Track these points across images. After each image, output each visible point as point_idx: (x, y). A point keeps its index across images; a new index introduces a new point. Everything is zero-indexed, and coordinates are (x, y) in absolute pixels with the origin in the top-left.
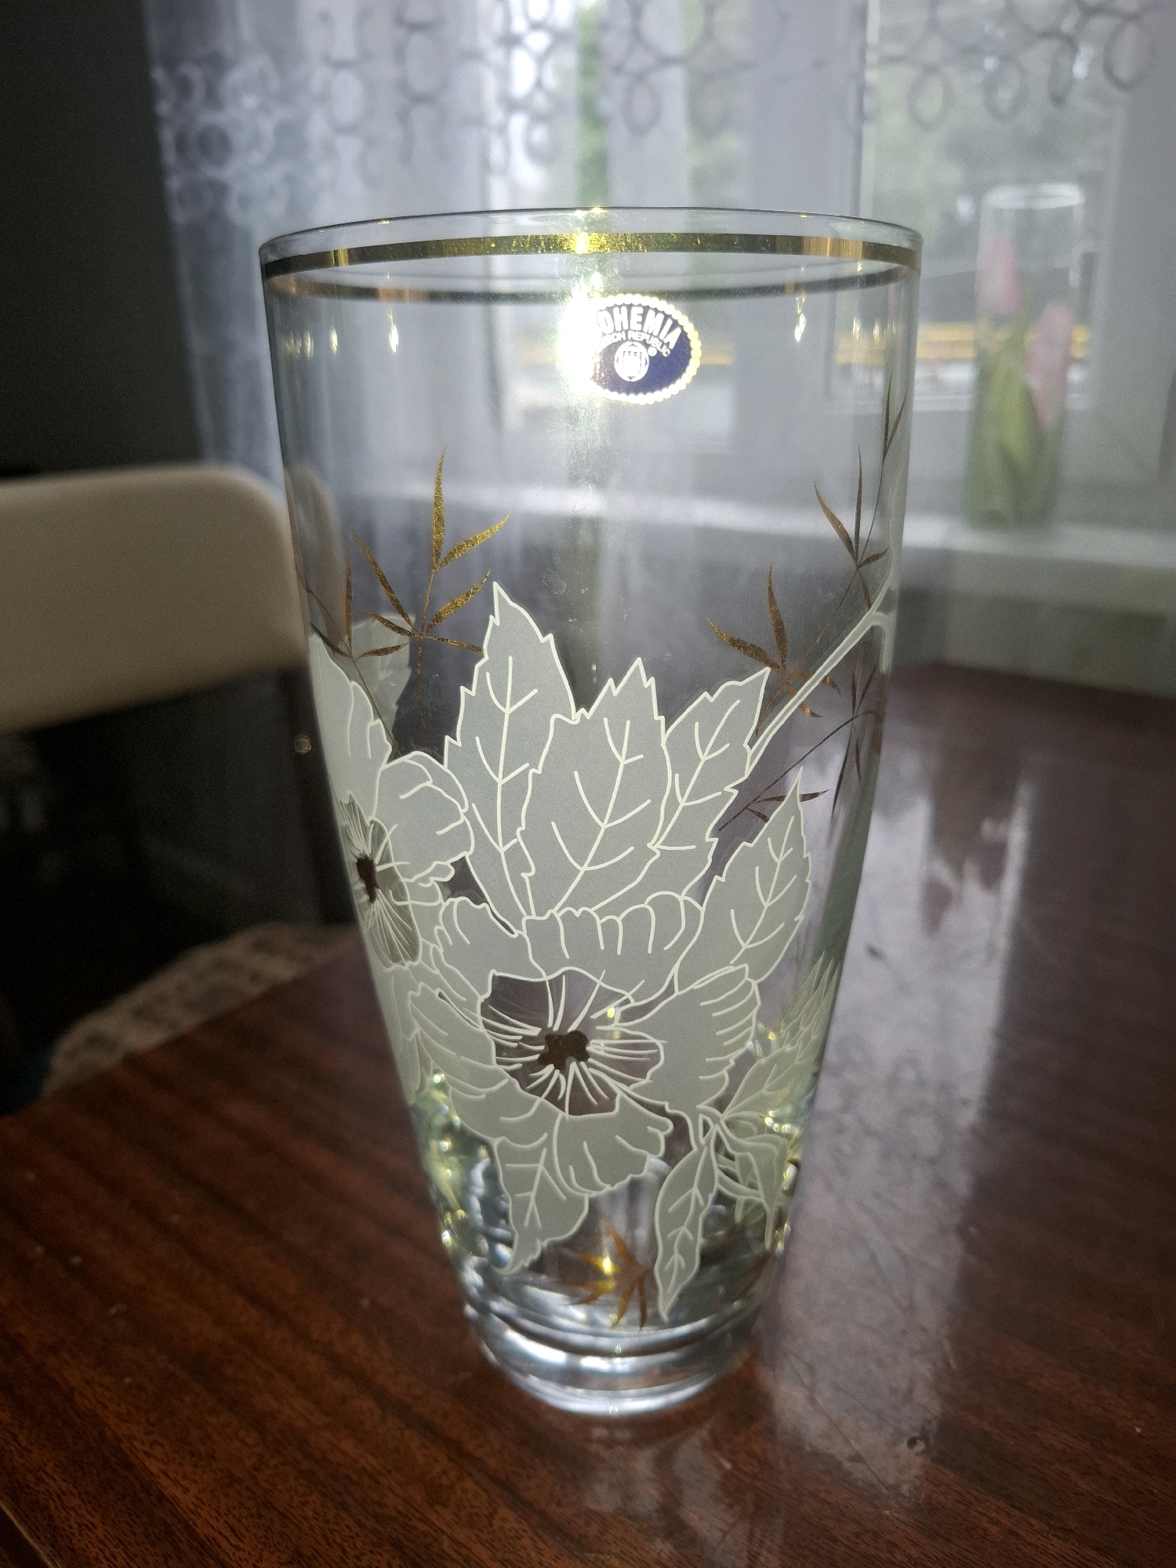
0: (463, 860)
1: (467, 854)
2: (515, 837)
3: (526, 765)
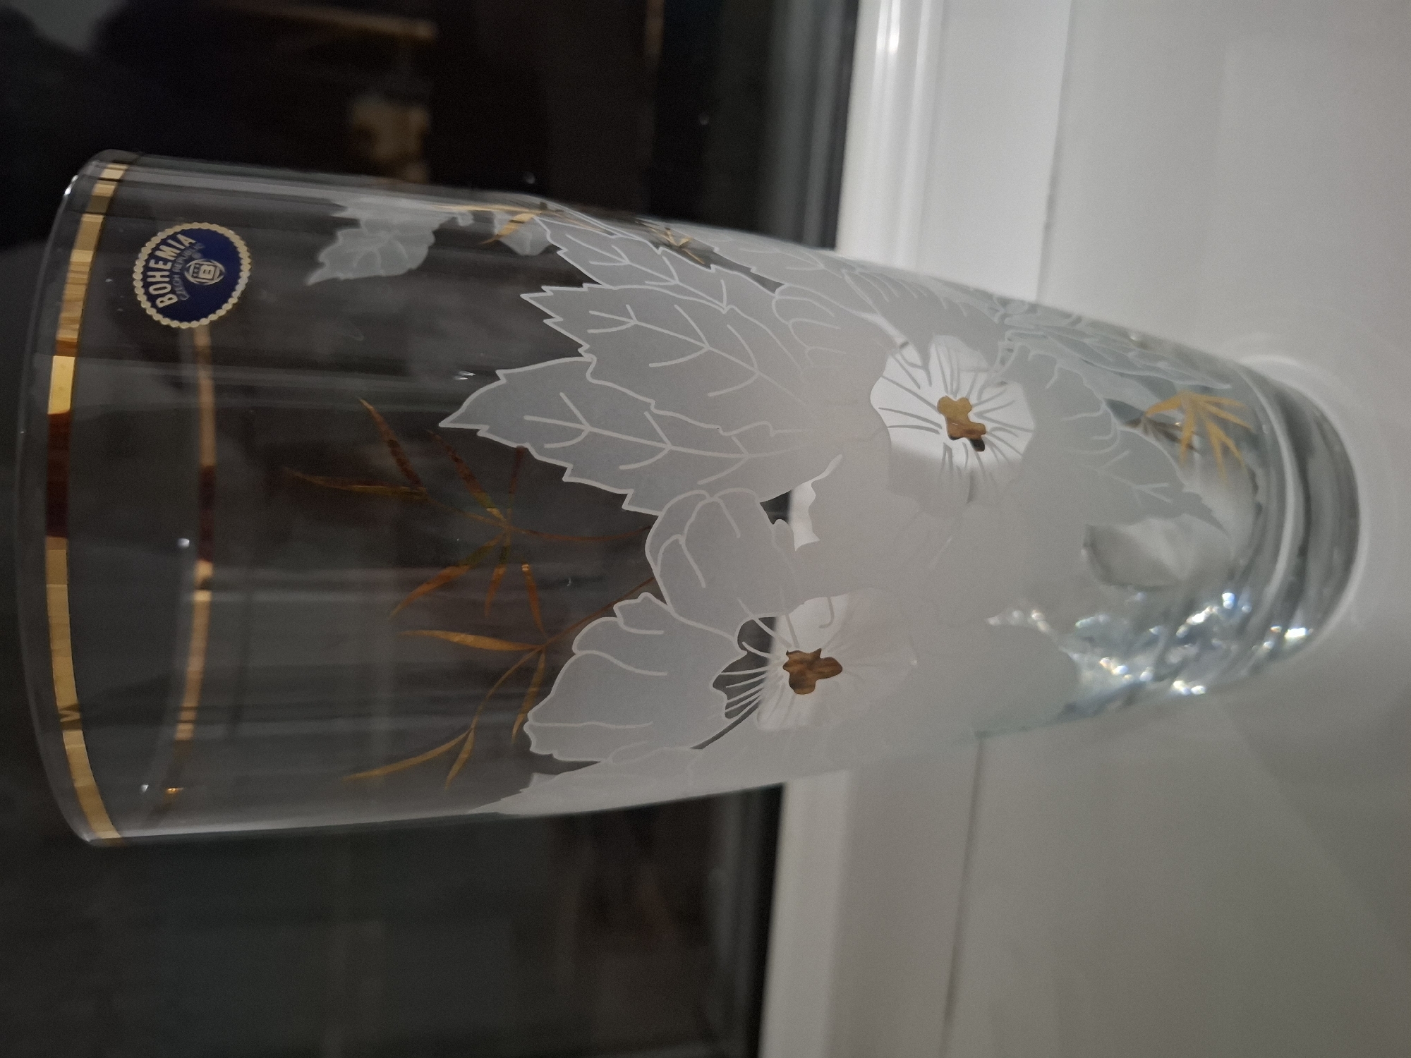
2: (730, 437)
3: (647, 414)
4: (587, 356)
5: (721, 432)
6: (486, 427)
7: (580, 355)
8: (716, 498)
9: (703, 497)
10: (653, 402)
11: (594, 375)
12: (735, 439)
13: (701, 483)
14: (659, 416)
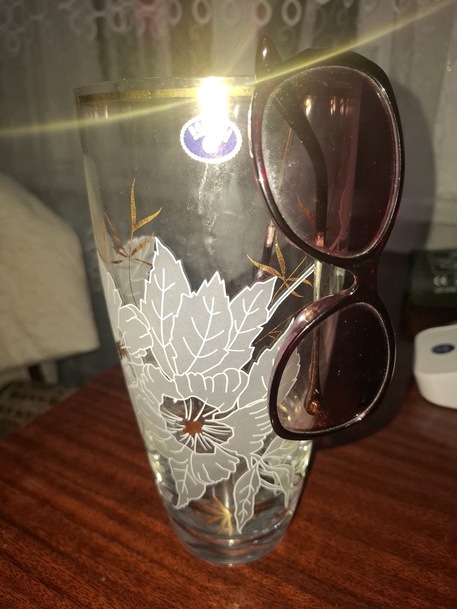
0: (150, 349)
2: (169, 342)
3: (172, 313)
4: (192, 295)
5: (170, 340)
6: (158, 255)
8: (149, 333)
9: (148, 328)
10: (177, 316)
11: (184, 296)
12: (168, 344)
14: (172, 318)
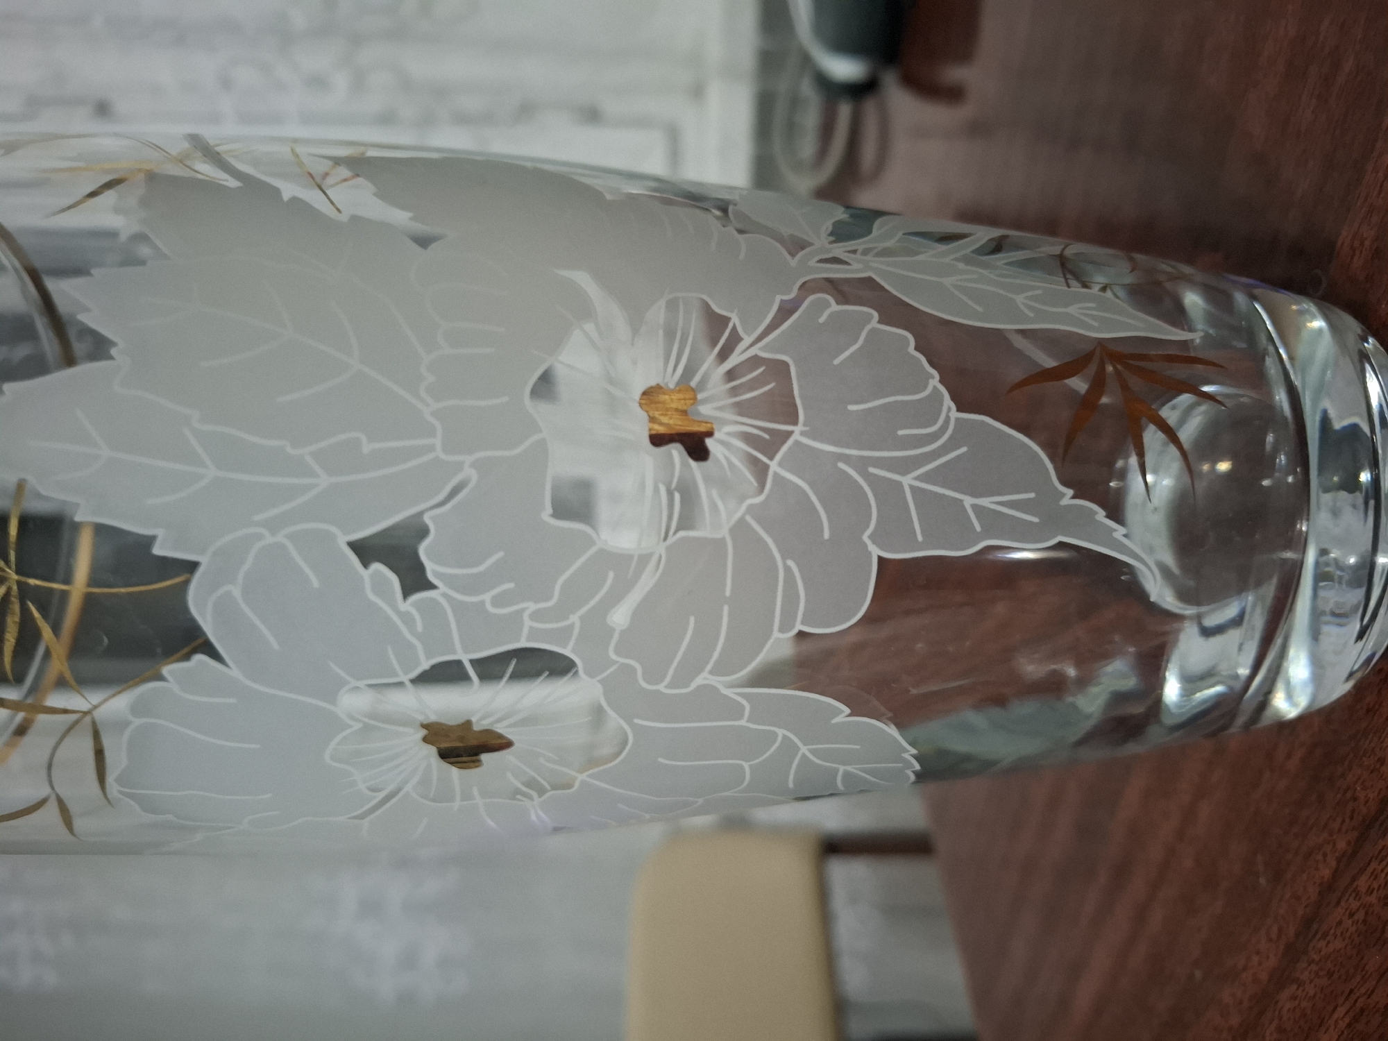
0: (354, 546)
1: (342, 540)
7: (111, 358)
8: (280, 538)
12: (310, 460)
13: (257, 518)
